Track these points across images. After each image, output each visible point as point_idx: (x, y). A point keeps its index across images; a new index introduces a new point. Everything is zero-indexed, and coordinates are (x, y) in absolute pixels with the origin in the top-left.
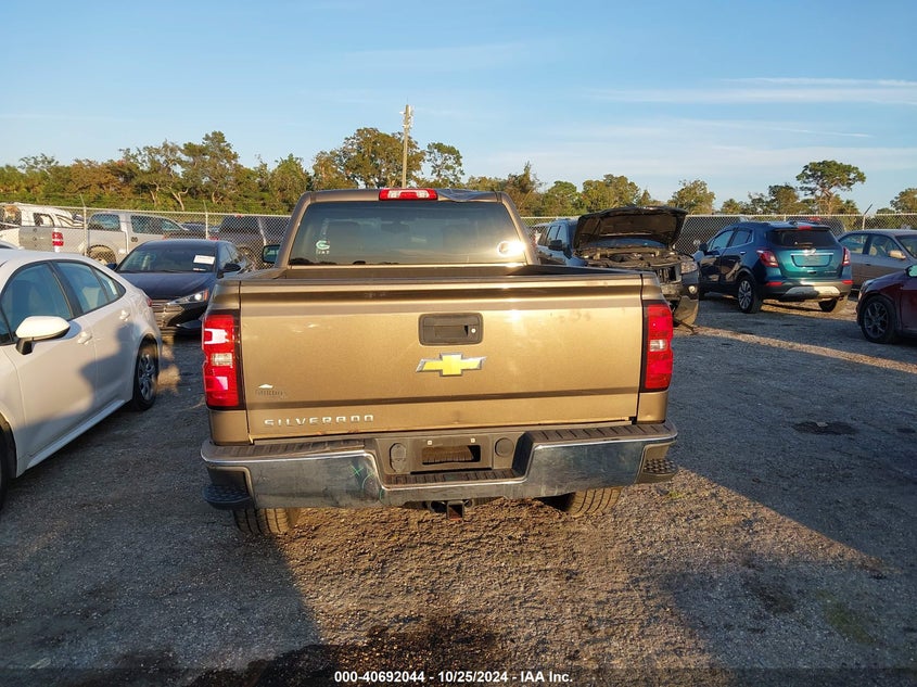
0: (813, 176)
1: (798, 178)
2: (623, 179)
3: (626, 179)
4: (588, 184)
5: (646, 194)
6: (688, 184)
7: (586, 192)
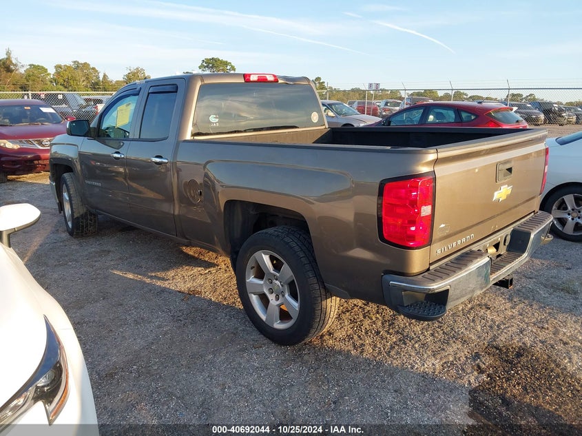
0: (207, 67)
1: (200, 68)
2: (86, 65)
3: (89, 65)
4: (58, 67)
5: (105, 76)
6: (132, 70)
7: (58, 73)
